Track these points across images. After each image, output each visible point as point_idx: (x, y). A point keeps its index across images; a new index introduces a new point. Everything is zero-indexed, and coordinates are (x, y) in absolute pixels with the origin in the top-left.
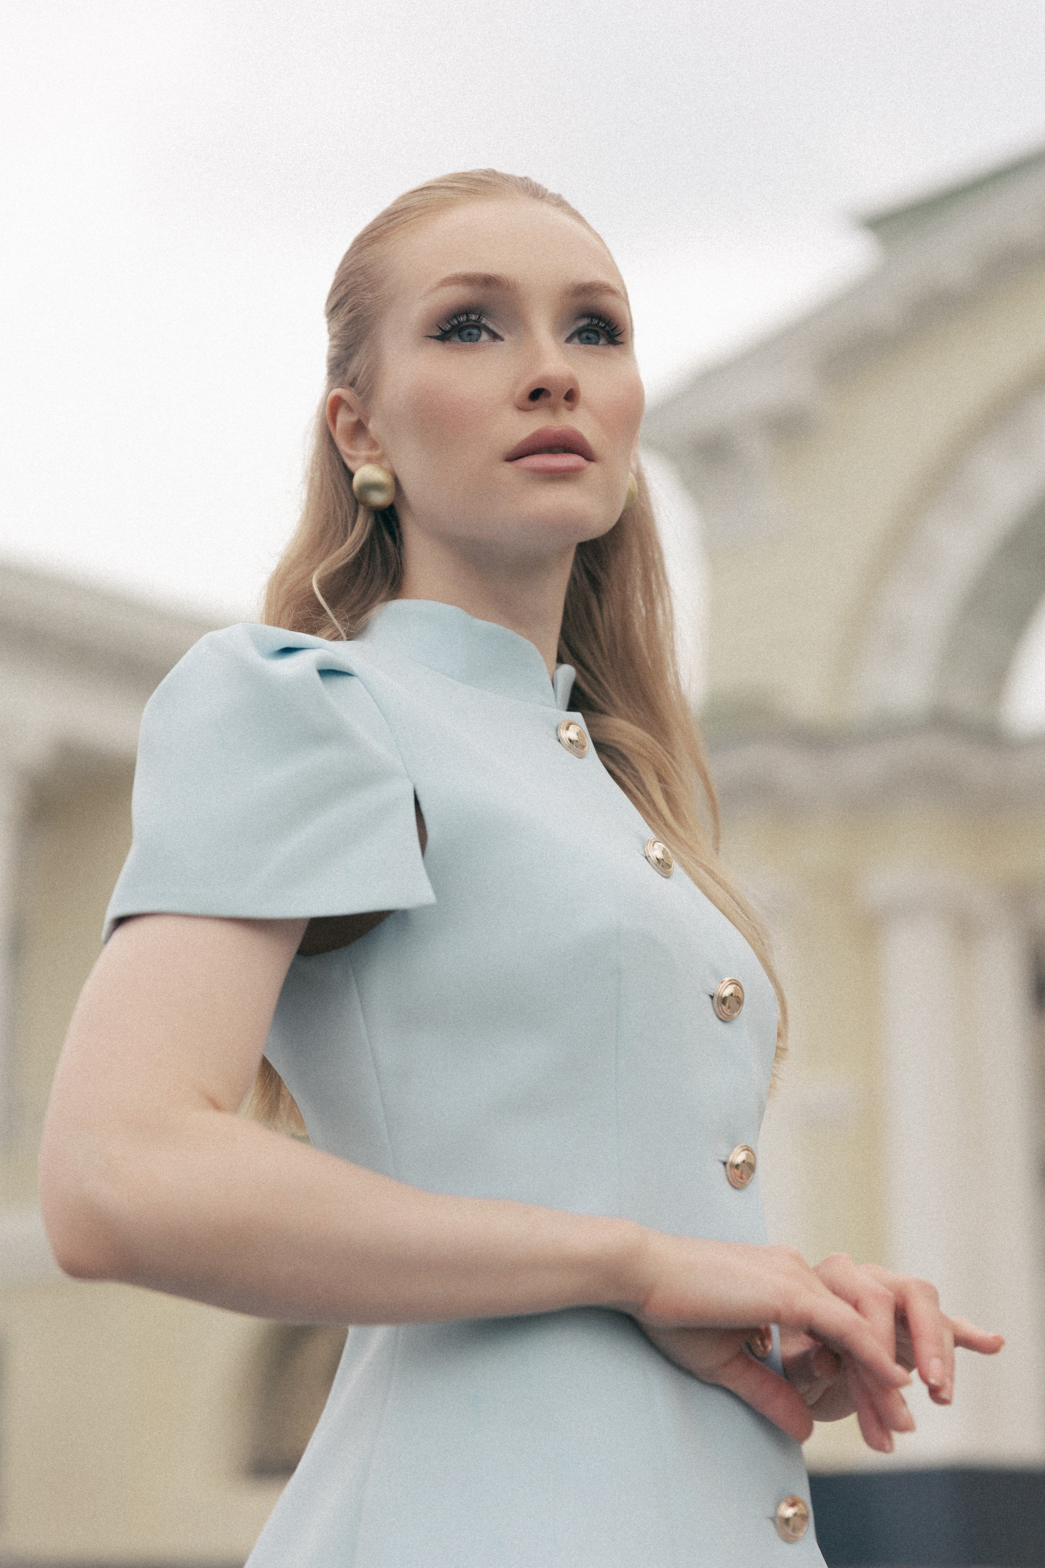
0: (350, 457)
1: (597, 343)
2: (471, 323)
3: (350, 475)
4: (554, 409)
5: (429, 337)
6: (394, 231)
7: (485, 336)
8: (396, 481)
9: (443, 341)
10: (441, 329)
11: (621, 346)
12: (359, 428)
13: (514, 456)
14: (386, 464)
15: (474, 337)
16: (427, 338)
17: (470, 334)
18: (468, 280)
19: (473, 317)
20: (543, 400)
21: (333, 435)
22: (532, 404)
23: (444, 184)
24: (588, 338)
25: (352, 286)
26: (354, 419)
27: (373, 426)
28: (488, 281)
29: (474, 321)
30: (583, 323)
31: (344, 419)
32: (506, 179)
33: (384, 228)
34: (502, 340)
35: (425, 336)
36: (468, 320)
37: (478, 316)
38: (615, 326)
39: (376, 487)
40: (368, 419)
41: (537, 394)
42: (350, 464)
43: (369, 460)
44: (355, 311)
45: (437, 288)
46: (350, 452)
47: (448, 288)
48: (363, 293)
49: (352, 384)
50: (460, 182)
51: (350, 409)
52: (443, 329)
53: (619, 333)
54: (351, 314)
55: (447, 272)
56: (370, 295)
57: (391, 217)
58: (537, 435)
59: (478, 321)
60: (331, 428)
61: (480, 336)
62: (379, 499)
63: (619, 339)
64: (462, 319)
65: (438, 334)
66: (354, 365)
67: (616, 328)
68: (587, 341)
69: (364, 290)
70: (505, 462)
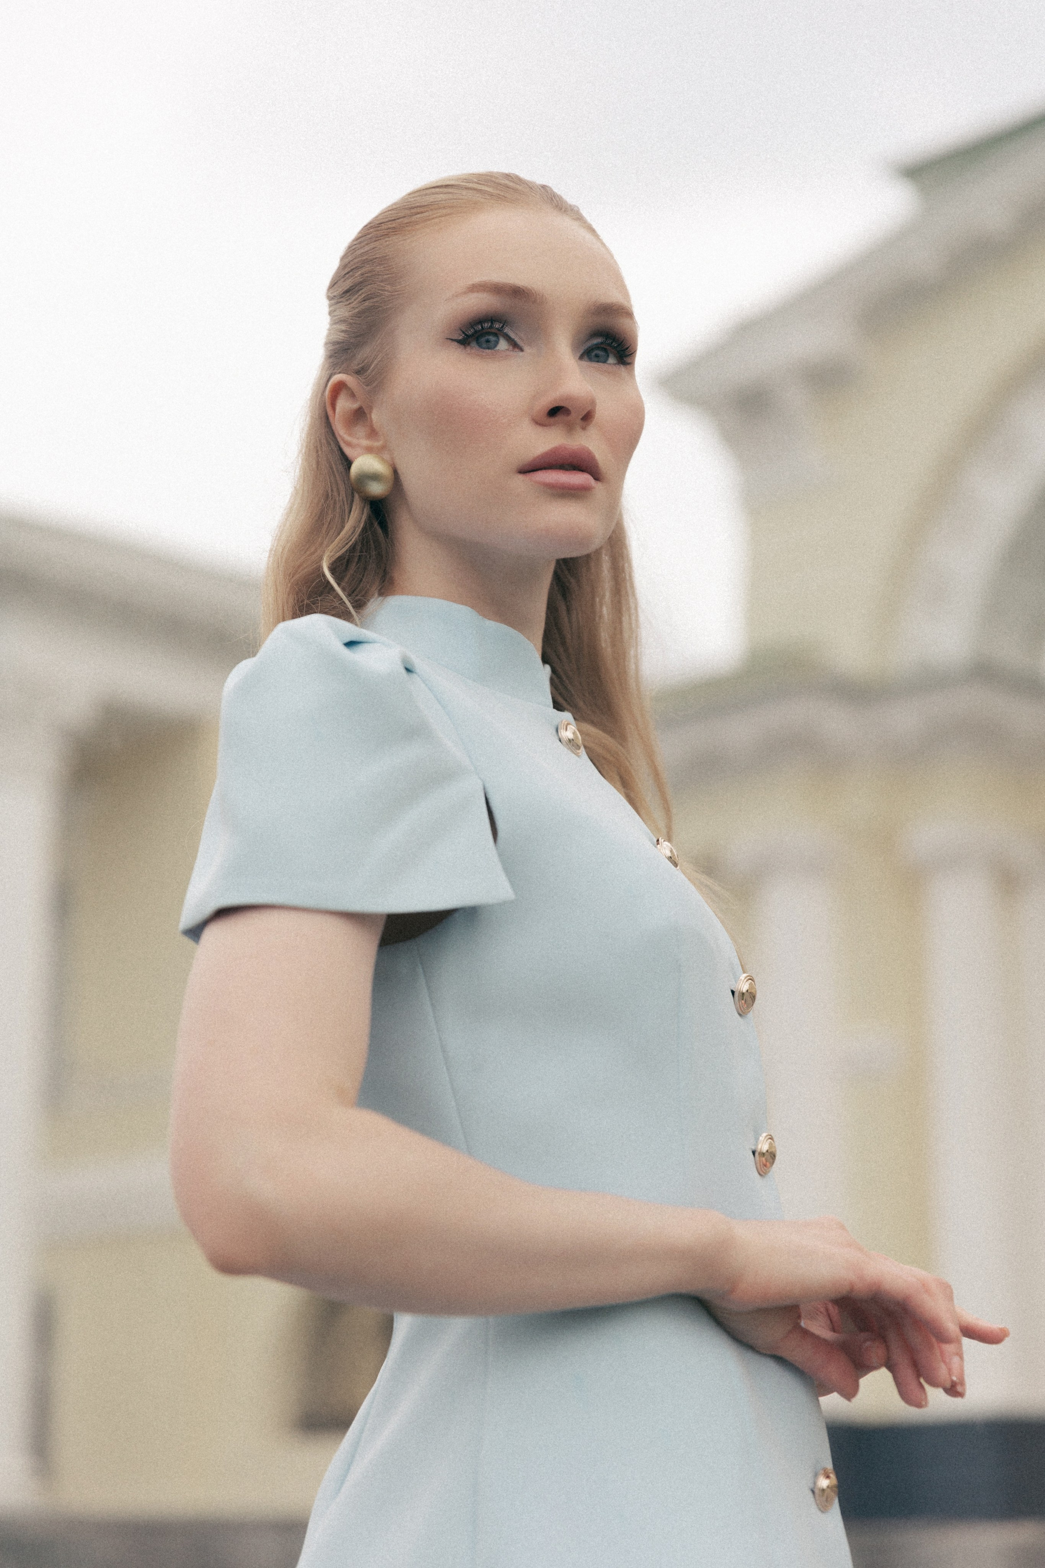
0: (349, 444)
1: (605, 362)
2: (493, 331)
3: (348, 463)
4: (570, 428)
5: (452, 340)
6: (417, 227)
7: (503, 345)
8: (395, 472)
9: (464, 345)
10: (463, 333)
11: (628, 366)
12: (359, 415)
13: (529, 469)
14: (387, 456)
15: (492, 344)
16: (449, 340)
17: (488, 341)
18: (497, 289)
19: (497, 325)
20: (559, 418)
21: (331, 419)
22: (552, 420)
23: (471, 185)
24: (597, 356)
25: (369, 275)
26: (355, 406)
27: (376, 417)
28: (517, 293)
29: (497, 329)
30: (597, 341)
31: (344, 404)
32: (530, 186)
33: (406, 220)
34: (522, 350)
35: (447, 339)
36: (491, 327)
37: (502, 325)
38: (627, 347)
39: (375, 477)
40: (371, 408)
41: (555, 411)
42: (348, 451)
43: (369, 450)
44: (371, 300)
45: (465, 293)
46: (347, 438)
47: (475, 295)
48: (382, 284)
49: (358, 372)
50: (487, 186)
51: (353, 395)
52: (466, 333)
53: (630, 353)
54: (367, 303)
55: (477, 279)
56: (388, 288)
57: (413, 211)
58: (554, 452)
59: (500, 330)
60: (330, 412)
61: (497, 343)
62: (376, 489)
63: (628, 360)
64: (486, 325)
65: (461, 338)
66: (364, 353)
67: (627, 349)
68: (596, 359)
69: (382, 281)
70: (519, 474)
